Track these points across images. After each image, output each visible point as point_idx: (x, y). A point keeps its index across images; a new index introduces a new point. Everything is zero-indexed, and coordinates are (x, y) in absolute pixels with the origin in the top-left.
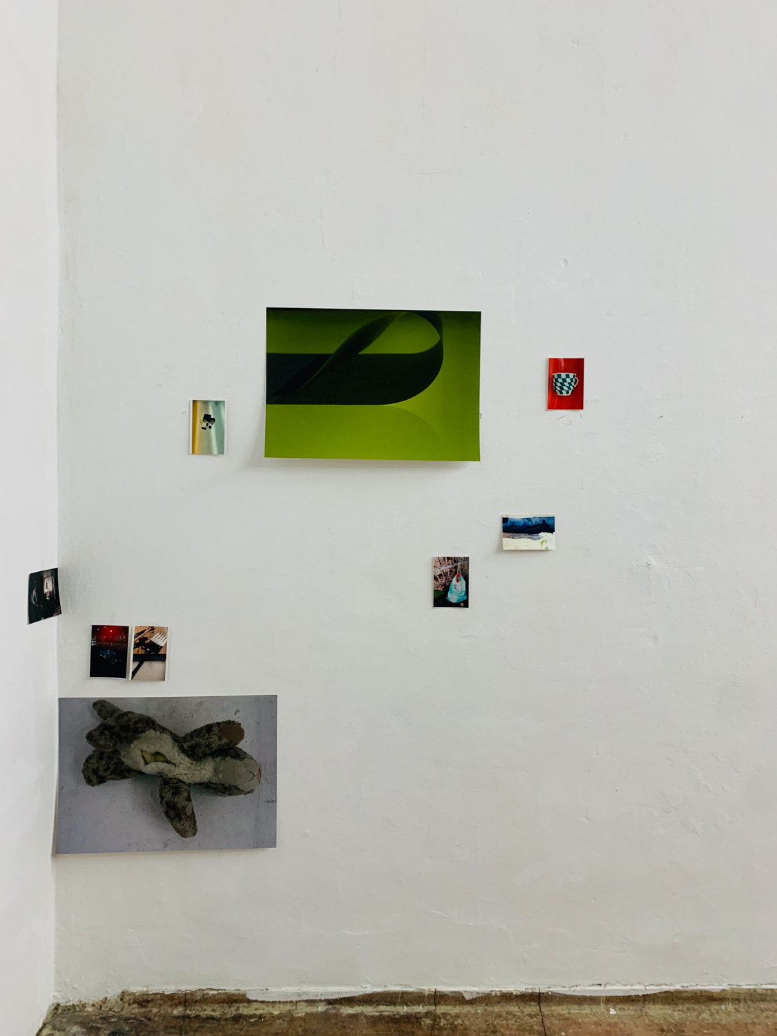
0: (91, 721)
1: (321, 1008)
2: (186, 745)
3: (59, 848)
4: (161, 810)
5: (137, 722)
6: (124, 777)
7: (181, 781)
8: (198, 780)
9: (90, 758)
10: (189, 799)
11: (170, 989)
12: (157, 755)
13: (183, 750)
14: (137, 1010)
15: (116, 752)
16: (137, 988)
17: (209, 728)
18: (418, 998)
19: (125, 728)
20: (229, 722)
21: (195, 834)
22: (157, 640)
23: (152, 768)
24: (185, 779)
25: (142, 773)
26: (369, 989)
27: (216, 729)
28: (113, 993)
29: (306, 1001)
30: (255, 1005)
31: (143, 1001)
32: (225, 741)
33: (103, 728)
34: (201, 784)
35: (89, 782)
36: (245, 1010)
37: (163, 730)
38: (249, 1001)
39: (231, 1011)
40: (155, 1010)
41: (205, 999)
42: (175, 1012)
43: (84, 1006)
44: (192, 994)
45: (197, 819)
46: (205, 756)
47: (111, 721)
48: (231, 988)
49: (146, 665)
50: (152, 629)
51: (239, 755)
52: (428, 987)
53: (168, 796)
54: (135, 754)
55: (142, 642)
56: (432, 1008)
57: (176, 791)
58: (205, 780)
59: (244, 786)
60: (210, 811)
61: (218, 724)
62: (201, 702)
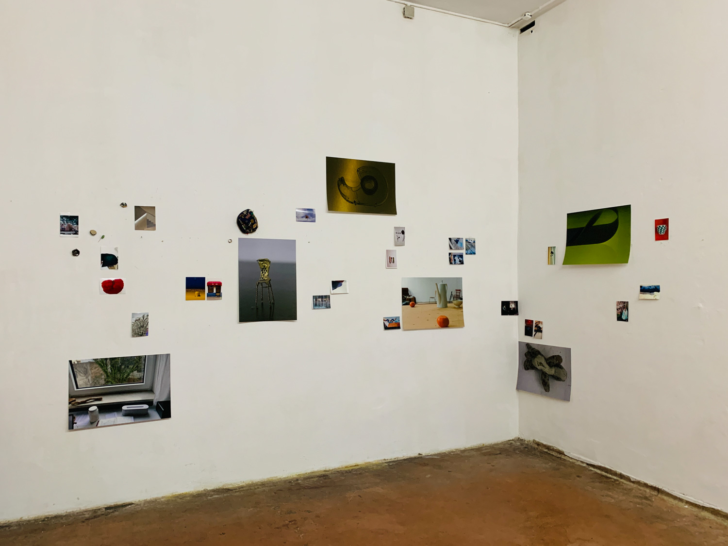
0: (525, 350)
1: (585, 465)
2: (548, 361)
3: (518, 388)
4: (541, 382)
5: (536, 352)
6: (533, 369)
7: (546, 373)
8: (551, 374)
9: (525, 361)
10: (548, 380)
11: (545, 443)
12: (541, 363)
13: (547, 363)
14: (536, 446)
15: (531, 360)
16: (537, 440)
17: (553, 357)
18: (615, 474)
19: (533, 353)
20: (558, 355)
21: (549, 392)
22: (540, 325)
23: (540, 367)
24: (547, 372)
25: (537, 369)
26: (600, 464)
27: (555, 357)
28: (532, 439)
29: (581, 461)
30: (566, 457)
31: (538, 444)
32: (557, 362)
33: (528, 352)
34: (551, 375)
35: (525, 369)
36: (563, 457)
37: (542, 355)
38: (565, 455)
39: (559, 456)
40: (540, 448)
41: (553, 450)
42: (545, 450)
43: (525, 441)
44: (550, 446)
45: (550, 387)
46: (552, 366)
47: (530, 351)
48: (560, 449)
49: (537, 333)
50: (539, 322)
51: (561, 367)
52: (619, 471)
53: (543, 377)
54: (536, 361)
55: (536, 326)
56: (619, 479)
57: (545, 377)
58: (552, 374)
59: (562, 378)
60: (553, 384)
61: (556, 356)
62: (551, 347)
